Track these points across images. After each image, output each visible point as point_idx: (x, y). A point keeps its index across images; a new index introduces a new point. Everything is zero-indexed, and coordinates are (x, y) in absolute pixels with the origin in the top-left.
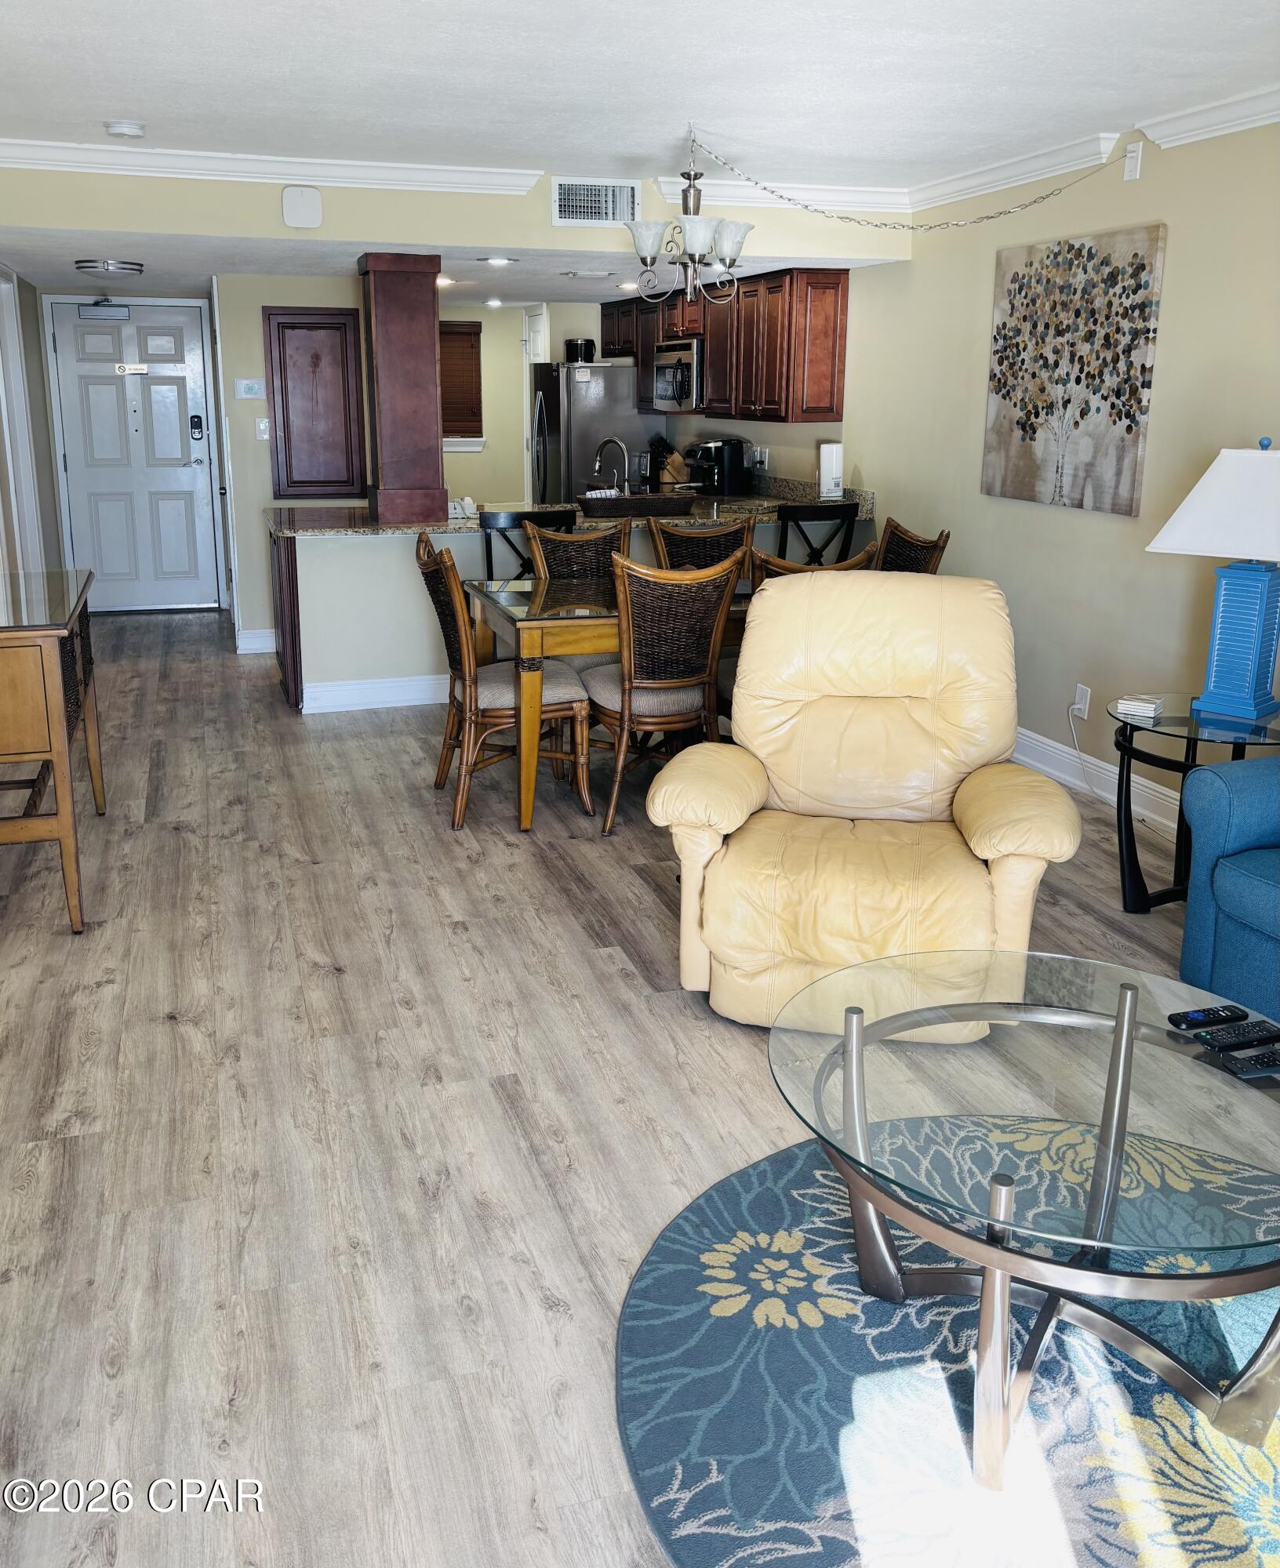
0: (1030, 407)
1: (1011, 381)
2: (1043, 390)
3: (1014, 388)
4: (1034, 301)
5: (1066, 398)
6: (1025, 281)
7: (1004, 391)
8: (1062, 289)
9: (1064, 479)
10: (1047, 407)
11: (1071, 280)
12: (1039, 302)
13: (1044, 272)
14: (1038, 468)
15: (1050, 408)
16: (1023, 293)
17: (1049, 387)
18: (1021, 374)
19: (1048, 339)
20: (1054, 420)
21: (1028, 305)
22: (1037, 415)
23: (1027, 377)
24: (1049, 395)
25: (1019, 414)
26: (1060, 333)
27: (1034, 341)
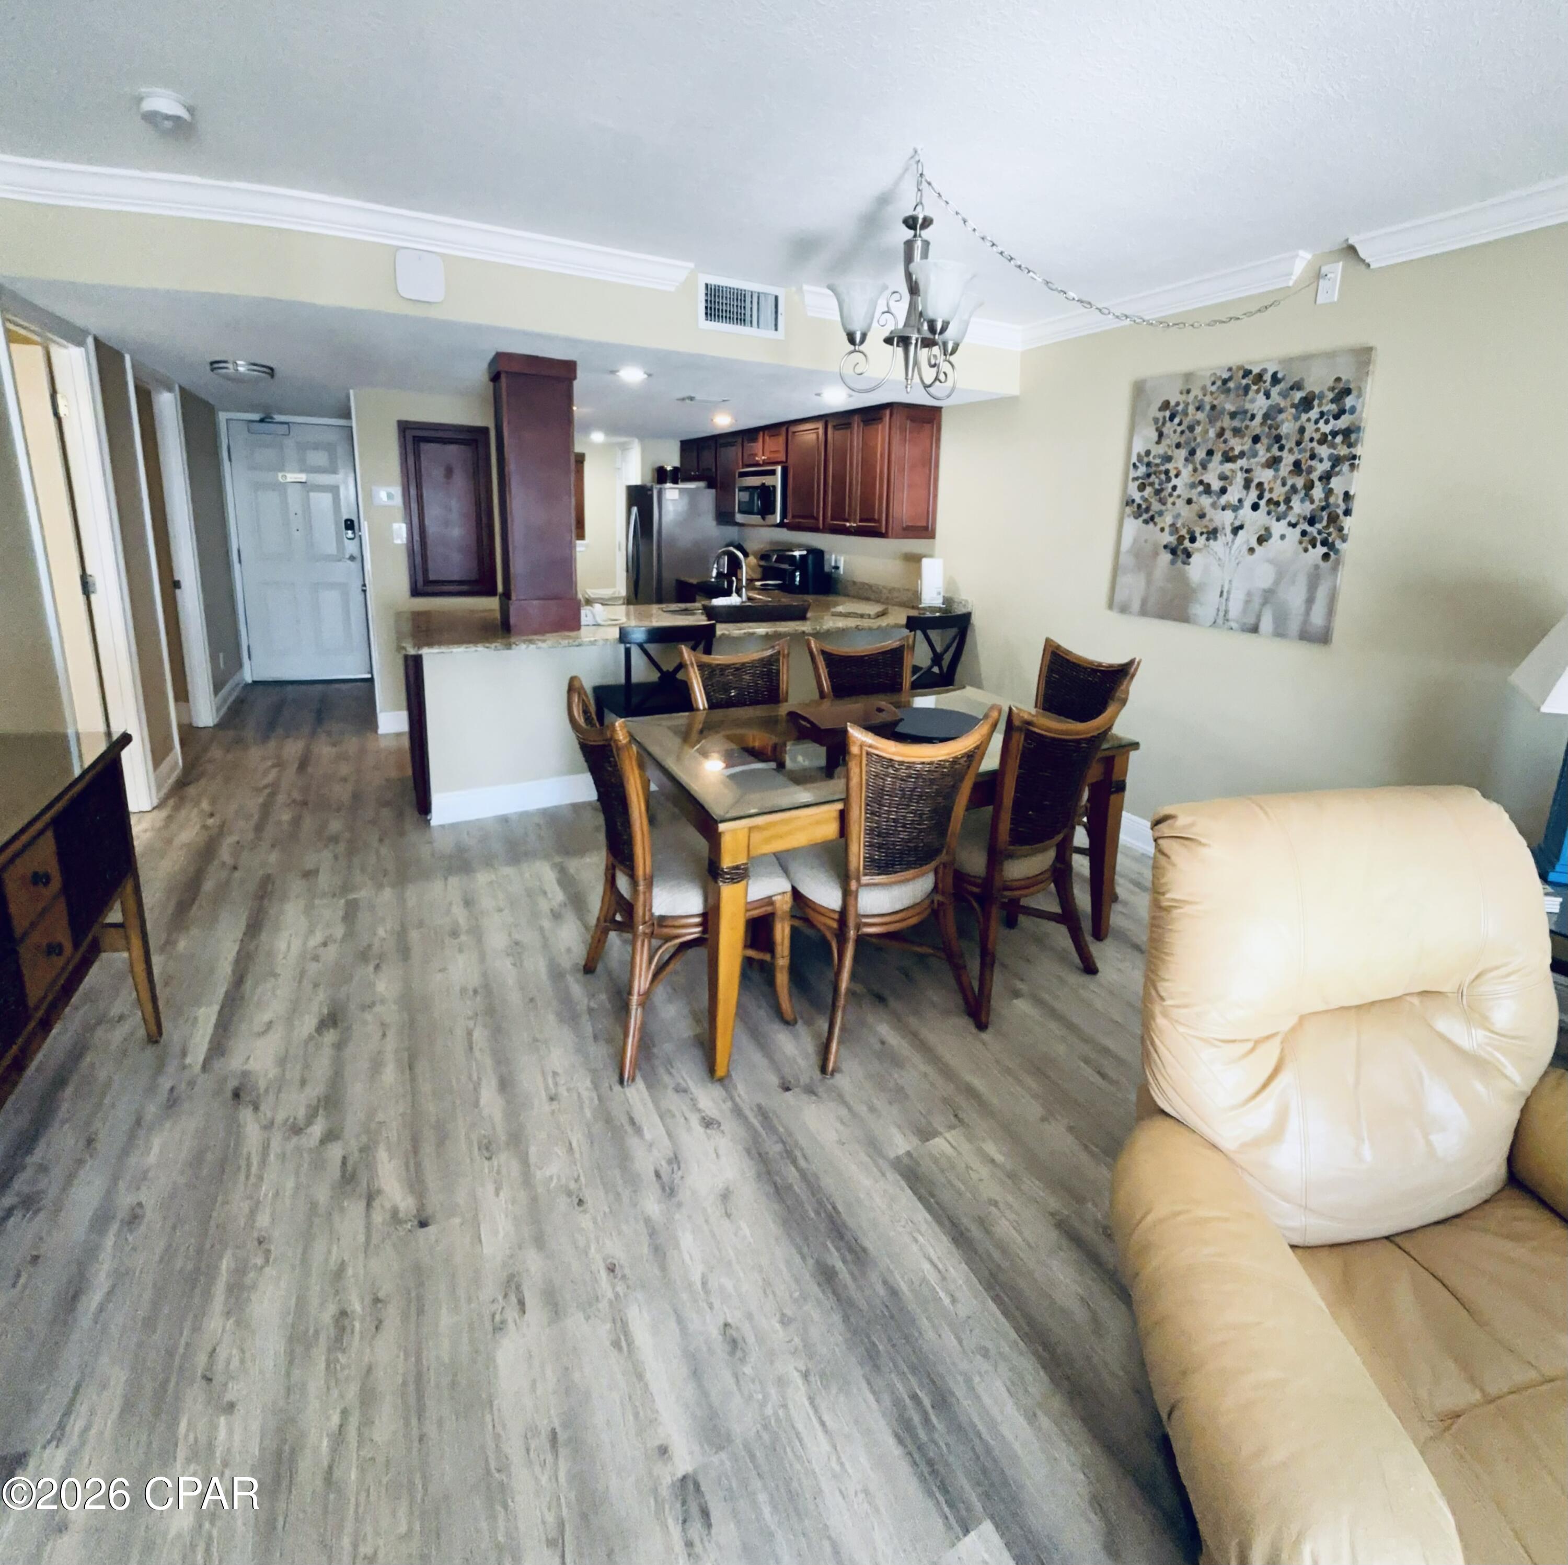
0: (1183, 532)
1: (1156, 506)
2: (1202, 516)
3: (1161, 513)
4: (1191, 428)
5: (1237, 523)
6: (1180, 408)
7: (1145, 516)
8: (1233, 415)
9: (1231, 604)
10: (1208, 533)
11: (1248, 406)
12: (1198, 429)
13: (1208, 399)
14: (1194, 591)
15: (1213, 534)
16: (1177, 420)
17: (1210, 513)
18: (1170, 500)
19: (1211, 466)
20: (1217, 546)
21: (1182, 432)
22: (1193, 540)
23: (1180, 503)
24: (1211, 520)
25: (1168, 538)
26: (1228, 458)
27: (1190, 467)
